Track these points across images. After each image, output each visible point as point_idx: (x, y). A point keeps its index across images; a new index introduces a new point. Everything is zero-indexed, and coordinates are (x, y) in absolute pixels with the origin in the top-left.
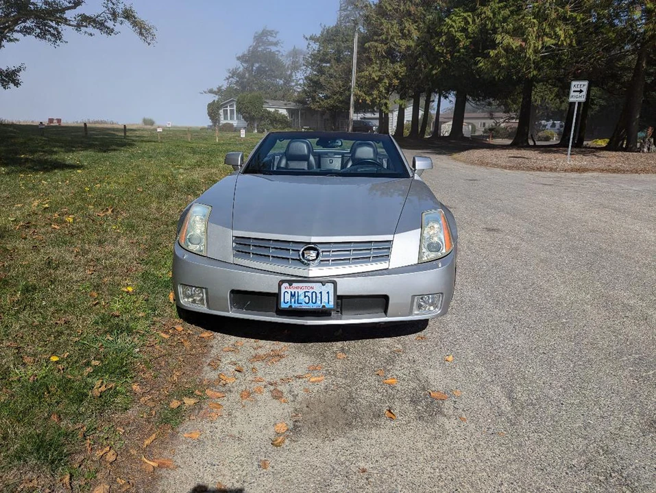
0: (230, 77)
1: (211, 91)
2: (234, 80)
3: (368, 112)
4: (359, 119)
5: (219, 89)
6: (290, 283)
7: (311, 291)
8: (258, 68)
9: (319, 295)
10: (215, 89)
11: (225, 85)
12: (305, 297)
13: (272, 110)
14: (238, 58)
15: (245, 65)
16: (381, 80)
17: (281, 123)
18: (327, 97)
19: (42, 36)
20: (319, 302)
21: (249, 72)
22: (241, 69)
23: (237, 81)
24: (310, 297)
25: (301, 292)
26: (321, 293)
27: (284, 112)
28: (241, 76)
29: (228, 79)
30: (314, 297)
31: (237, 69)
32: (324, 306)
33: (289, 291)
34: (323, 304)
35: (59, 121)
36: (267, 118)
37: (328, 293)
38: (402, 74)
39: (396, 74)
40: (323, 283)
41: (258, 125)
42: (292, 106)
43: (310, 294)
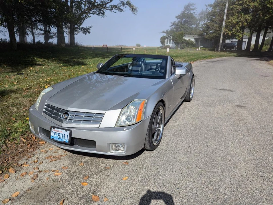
0: (172, 26)
1: (163, 32)
2: (173, 27)
3: (234, 39)
4: (230, 42)
5: (167, 31)
6: (55, 128)
7: (61, 133)
8: (184, 21)
9: (64, 136)
10: (165, 31)
11: (169, 29)
12: (59, 135)
13: (187, 39)
14: (176, 17)
15: (179, 20)
16: (238, 23)
17: (191, 45)
18: (213, 33)
19: (99, 15)
20: (63, 139)
21: (180, 22)
22: (177, 22)
23: (175, 27)
24: (60, 136)
25: (57, 133)
26: (64, 135)
27: (193, 40)
28: (177, 25)
29: (170, 26)
30: (62, 136)
31: (175, 22)
32: (65, 141)
33: (54, 131)
34: (65, 140)
35: (106, 45)
36: (185, 42)
37: (67, 135)
38: (249, 20)
39: (246, 20)
40: (66, 130)
41: (180, 46)
42: (197, 37)
43: (60, 135)
